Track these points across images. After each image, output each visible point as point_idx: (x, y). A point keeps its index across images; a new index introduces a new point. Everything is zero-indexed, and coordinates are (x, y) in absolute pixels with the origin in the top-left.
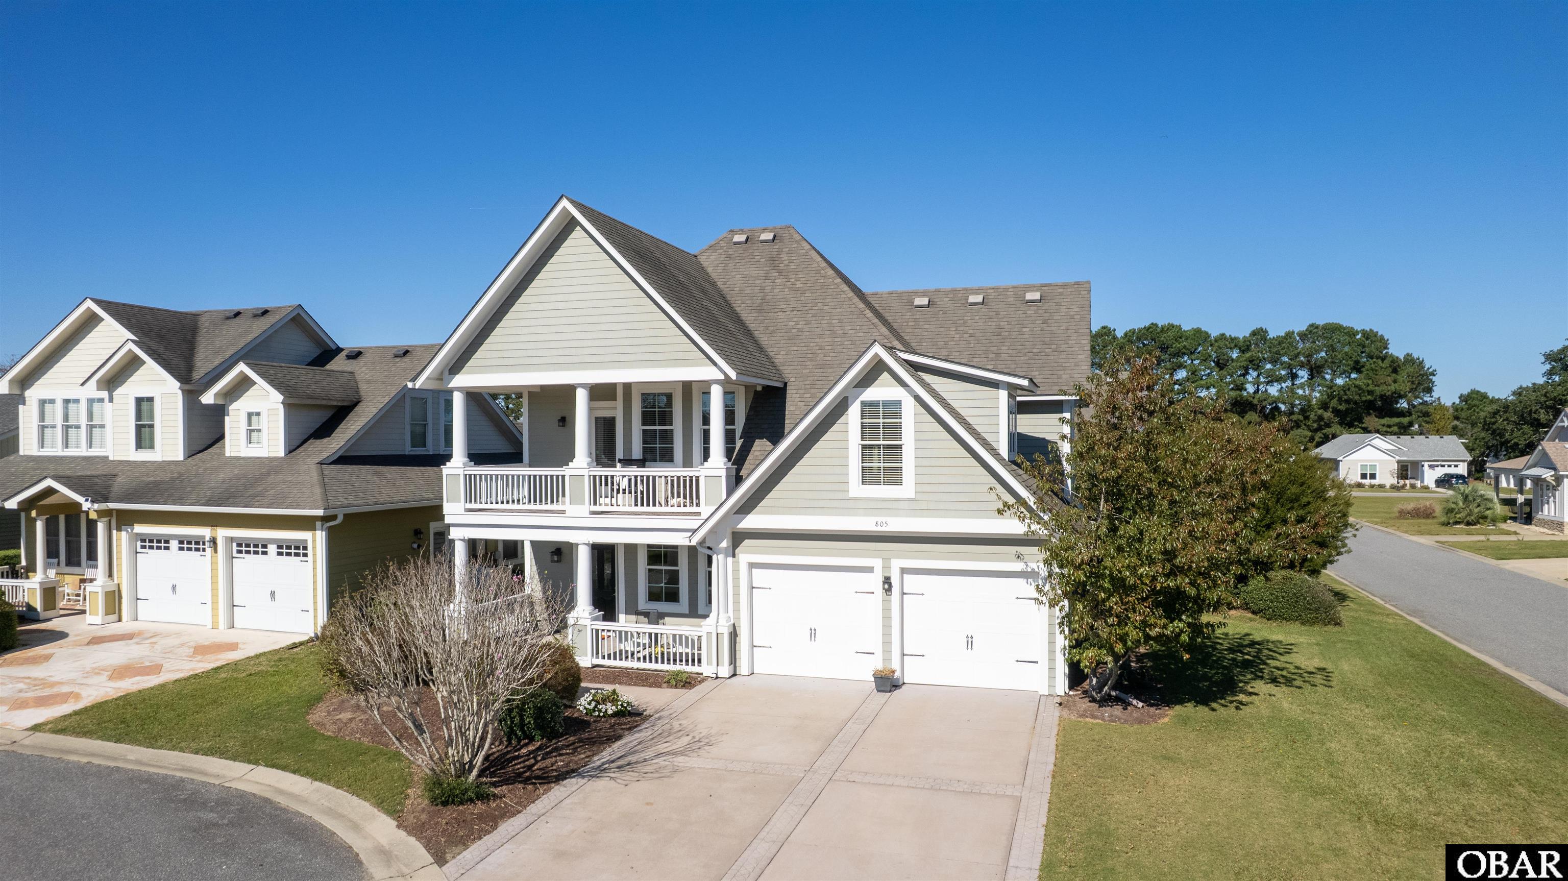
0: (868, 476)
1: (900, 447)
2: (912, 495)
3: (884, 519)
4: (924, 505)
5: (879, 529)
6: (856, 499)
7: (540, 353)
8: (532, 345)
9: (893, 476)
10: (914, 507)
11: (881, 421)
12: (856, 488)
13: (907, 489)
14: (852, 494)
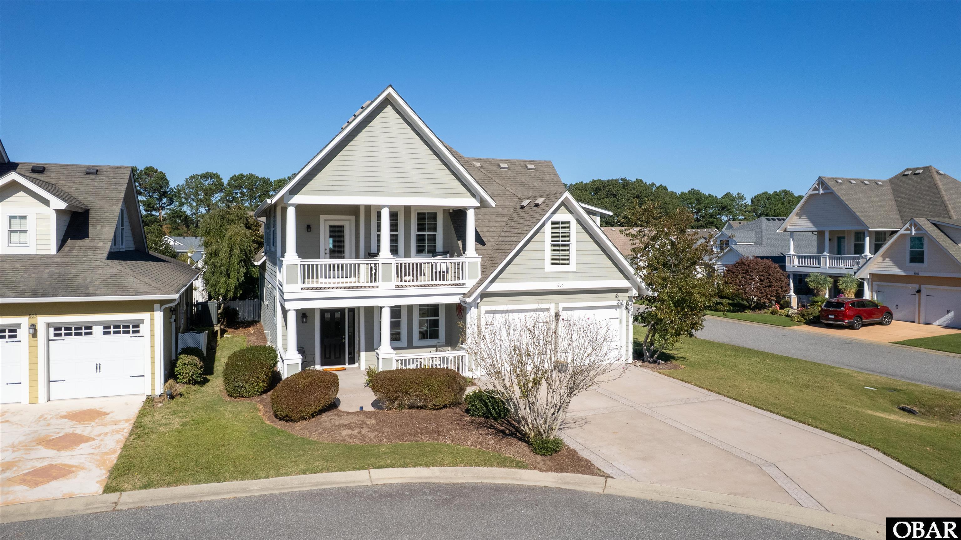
0: (555, 261)
1: (568, 245)
2: (575, 270)
3: (561, 283)
4: (579, 275)
5: (559, 288)
6: (548, 273)
7: (360, 184)
8: (354, 179)
9: (566, 260)
10: (576, 276)
11: (561, 231)
12: (549, 268)
13: (572, 267)
14: (546, 270)
